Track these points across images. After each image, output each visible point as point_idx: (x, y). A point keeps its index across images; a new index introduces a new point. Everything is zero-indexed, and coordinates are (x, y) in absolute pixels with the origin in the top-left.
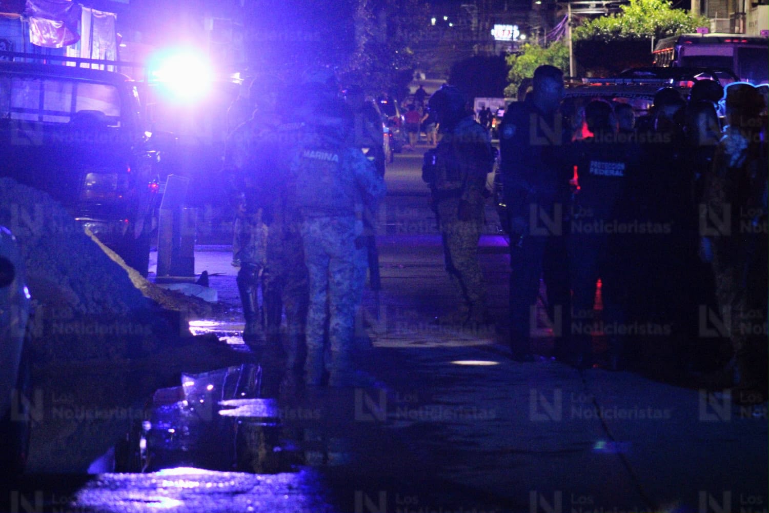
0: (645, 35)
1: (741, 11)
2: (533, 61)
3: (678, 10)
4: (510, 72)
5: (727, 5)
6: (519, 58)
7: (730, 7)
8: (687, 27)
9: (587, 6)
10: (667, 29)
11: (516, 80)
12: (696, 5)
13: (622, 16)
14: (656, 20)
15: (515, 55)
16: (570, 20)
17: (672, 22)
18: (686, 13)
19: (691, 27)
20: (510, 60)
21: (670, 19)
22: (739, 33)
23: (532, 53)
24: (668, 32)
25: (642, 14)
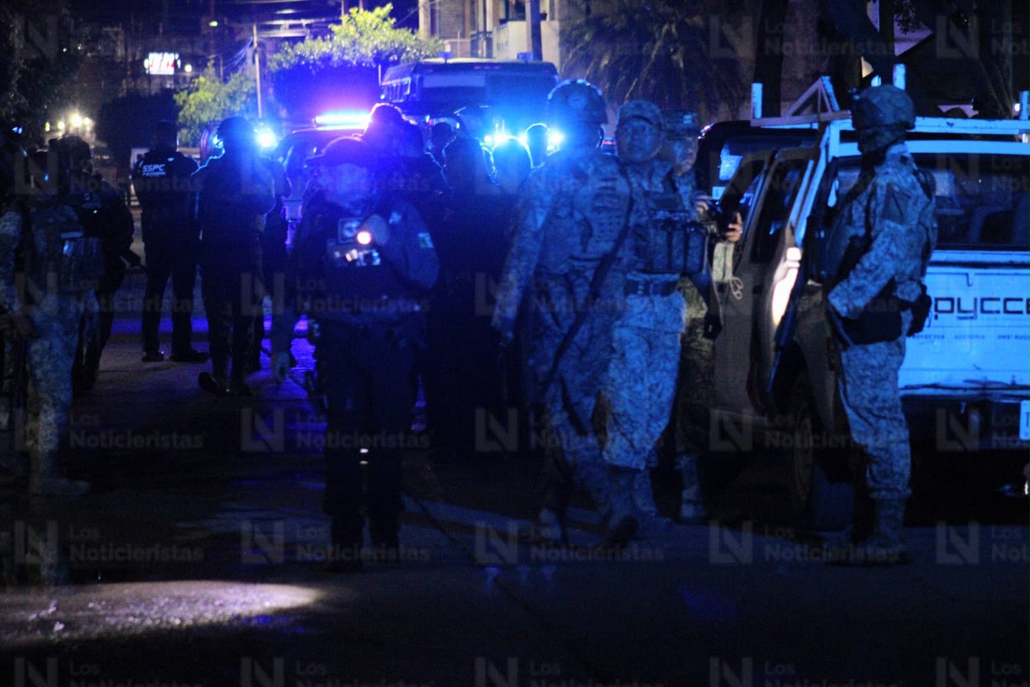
0: (362, 62)
1: (481, 29)
2: (210, 100)
3: (403, 30)
4: (181, 114)
5: (463, 23)
6: (192, 96)
7: (468, 24)
8: (415, 51)
9: (278, 27)
10: (391, 54)
11: (188, 124)
12: (425, 23)
13: (331, 39)
14: (375, 43)
15: (186, 92)
16: (256, 45)
17: (397, 46)
18: (413, 33)
19: (420, 51)
20: (179, 98)
21: (393, 42)
22: (482, 57)
23: (209, 90)
24: (391, 58)
25: (357, 36)
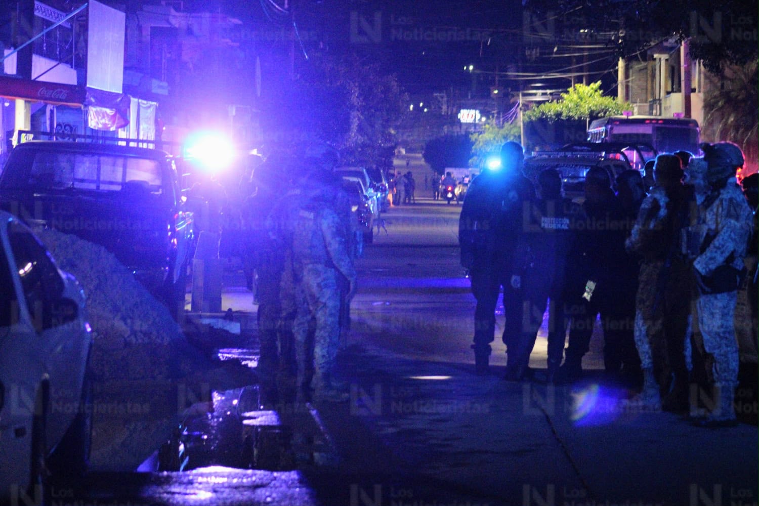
0: (581, 117)
1: (657, 97)
2: (492, 139)
3: (607, 97)
4: (473, 147)
5: (647, 93)
6: (480, 136)
7: (649, 95)
8: (614, 111)
9: (535, 94)
10: (599, 113)
11: (478, 154)
12: (622, 93)
13: (562, 102)
14: (590, 106)
15: (477, 134)
16: (521, 105)
17: (603, 107)
18: (614, 99)
19: (618, 111)
20: (473, 137)
21: (601, 104)
22: (656, 115)
23: (491, 133)
24: (599, 115)
25: (579, 100)
